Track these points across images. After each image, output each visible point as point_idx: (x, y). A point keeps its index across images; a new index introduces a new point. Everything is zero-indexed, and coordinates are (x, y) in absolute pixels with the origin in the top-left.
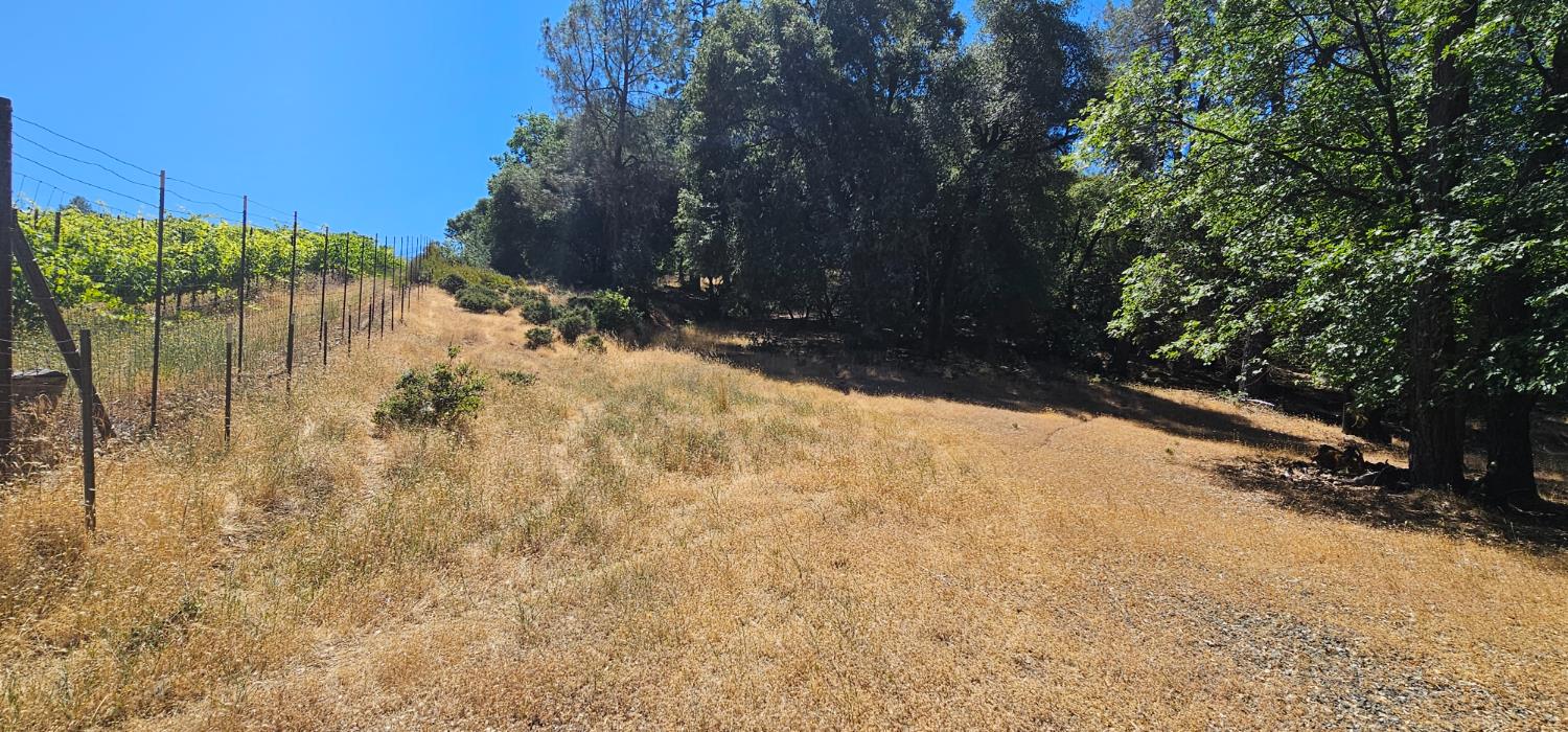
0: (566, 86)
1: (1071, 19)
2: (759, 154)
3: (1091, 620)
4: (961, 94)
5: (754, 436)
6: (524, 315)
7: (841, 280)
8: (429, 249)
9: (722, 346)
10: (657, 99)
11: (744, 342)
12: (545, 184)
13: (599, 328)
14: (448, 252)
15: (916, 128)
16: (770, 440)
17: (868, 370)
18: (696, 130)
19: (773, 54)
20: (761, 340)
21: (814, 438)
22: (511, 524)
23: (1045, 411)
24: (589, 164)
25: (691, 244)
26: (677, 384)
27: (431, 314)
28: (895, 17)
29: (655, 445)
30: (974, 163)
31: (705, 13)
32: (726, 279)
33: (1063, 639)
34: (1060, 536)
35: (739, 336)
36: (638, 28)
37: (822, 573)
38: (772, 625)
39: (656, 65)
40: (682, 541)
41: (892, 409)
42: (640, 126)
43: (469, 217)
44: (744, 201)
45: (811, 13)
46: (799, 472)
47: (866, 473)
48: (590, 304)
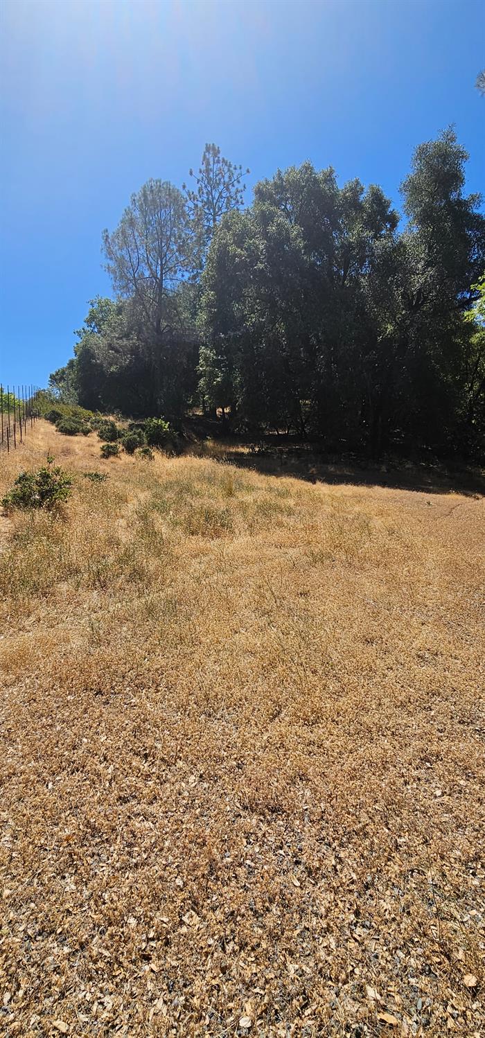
0: (121, 277)
1: (475, 211)
2: (254, 320)
3: (472, 630)
4: (393, 271)
5: (251, 512)
6: (100, 436)
7: (311, 407)
8: (38, 394)
9: (231, 453)
10: (184, 284)
11: (246, 450)
12: (111, 347)
13: (149, 444)
14: (50, 396)
15: (362, 296)
16: (261, 514)
17: (329, 468)
18: (210, 305)
19: (262, 247)
20: (257, 449)
21: (290, 512)
22: (89, 570)
23: (450, 493)
24: (140, 332)
25: (208, 384)
26: (201, 479)
27: (40, 437)
28: (347, 216)
29: (183, 518)
30: (403, 321)
31: (215, 220)
32: (233, 409)
33: (452, 642)
34: (455, 575)
35: (242, 446)
36: (168, 233)
37: (292, 601)
38: (255, 633)
39: (182, 259)
40: (198, 580)
41: (345, 493)
42: (172, 304)
43: (63, 372)
44: (242, 353)
45: (288, 215)
46: (278, 535)
47: (324, 535)
48: (143, 427)
